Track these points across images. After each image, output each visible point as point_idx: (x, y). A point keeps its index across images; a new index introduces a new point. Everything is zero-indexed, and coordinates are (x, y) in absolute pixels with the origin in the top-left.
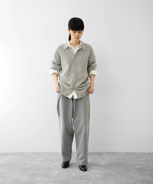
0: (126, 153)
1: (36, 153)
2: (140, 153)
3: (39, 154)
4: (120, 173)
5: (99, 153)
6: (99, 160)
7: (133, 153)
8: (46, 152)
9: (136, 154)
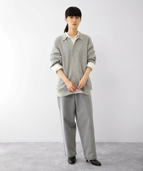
0: (127, 143)
1: (38, 143)
2: (141, 143)
3: (42, 144)
4: (121, 162)
5: (100, 143)
6: (100, 149)
7: (134, 143)
8: (49, 142)
9: (137, 144)
